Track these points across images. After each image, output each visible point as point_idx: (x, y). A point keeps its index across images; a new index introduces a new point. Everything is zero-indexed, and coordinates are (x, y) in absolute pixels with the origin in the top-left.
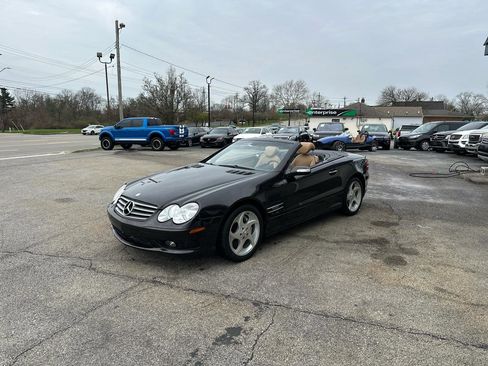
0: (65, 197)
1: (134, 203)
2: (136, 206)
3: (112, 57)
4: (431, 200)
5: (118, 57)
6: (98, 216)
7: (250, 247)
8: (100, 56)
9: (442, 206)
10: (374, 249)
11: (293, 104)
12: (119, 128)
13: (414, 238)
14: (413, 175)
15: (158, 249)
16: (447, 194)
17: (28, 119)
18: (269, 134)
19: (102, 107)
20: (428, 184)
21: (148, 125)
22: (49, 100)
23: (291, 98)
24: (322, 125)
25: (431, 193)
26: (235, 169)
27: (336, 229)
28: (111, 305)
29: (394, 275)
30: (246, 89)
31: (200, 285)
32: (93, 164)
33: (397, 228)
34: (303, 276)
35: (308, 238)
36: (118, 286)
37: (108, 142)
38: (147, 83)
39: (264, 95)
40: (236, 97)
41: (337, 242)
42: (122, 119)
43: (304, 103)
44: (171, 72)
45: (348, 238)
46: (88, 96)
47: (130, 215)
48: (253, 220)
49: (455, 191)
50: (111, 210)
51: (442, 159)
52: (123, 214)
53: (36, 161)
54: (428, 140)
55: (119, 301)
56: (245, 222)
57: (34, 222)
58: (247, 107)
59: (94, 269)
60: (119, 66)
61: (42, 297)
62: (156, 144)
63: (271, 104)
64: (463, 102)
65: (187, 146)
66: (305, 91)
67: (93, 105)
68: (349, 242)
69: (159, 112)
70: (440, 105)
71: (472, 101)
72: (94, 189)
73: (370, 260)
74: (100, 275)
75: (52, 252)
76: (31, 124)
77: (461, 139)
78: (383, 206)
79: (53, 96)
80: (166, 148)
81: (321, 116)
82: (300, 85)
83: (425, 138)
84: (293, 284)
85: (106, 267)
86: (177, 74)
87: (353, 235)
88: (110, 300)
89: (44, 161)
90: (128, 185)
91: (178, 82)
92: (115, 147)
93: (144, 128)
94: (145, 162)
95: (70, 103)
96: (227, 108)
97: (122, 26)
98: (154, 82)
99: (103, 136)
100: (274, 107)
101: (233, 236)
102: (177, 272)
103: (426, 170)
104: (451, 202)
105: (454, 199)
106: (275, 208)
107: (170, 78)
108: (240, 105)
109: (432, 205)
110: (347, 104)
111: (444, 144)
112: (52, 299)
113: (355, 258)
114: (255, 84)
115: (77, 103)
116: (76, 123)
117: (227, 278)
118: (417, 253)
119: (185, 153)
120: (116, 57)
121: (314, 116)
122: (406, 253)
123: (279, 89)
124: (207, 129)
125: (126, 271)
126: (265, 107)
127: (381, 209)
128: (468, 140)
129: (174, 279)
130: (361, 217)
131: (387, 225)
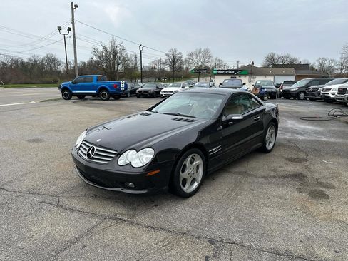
0: (34, 138)
1: (96, 148)
2: (98, 150)
3: (69, 30)
4: (324, 139)
5: (74, 30)
6: (62, 155)
7: (196, 185)
8: (60, 29)
9: (335, 144)
10: (297, 183)
11: (201, 66)
12: (75, 83)
13: (325, 173)
14: (302, 118)
15: (119, 189)
16: (334, 134)
17: (7, 77)
18: (187, 87)
19: (62, 68)
20: (316, 126)
21: (97, 81)
22: (22, 63)
23: (200, 62)
24: (227, 81)
25: (322, 133)
26: (179, 116)
27: (259, 165)
28: (79, 244)
29: (322, 208)
30: (167, 55)
31: (157, 222)
32: (57, 111)
33: (307, 163)
34: (246, 212)
35: (240, 173)
36: (84, 223)
37: (67, 94)
38: (96, 50)
39: (180, 59)
40: (160, 61)
41: (263, 177)
42: (77, 77)
43: (209, 65)
44: (113, 42)
45: (272, 174)
46: (51, 60)
47: (93, 158)
48: (198, 161)
49: (340, 131)
50: (75, 153)
51: (318, 106)
52: (86, 157)
53: (13, 108)
54: (304, 92)
55: (86, 241)
56: (192, 163)
57: (9, 160)
58: (168, 68)
59: (62, 206)
60: (74, 37)
61: (15, 237)
62: (104, 95)
63: (185, 66)
64: (321, 65)
65: (127, 97)
66: (210, 57)
67: (55, 66)
68: (274, 177)
69: (104, 71)
70: (306, 66)
71: (327, 64)
72: (59, 131)
73: (296, 194)
74: (67, 212)
75: (24, 189)
76: (10, 81)
77: (331, 91)
78: (290, 144)
79: (25, 60)
80: (111, 98)
81: (223, 74)
82: (206, 52)
83: (302, 91)
84: (240, 220)
85: (72, 203)
86: (117, 43)
87: (275, 171)
88: (78, 239)
89: (19, 108)
90: (89, 130)
91: (118, 49)
92: (73, 98)
93: (95, 83)
94: (96, 109)
95: (38, 65)
96: (153, 69)
97: (76, 6)
98: (101, 49)
99: (64, 90)
100: (187, 68)
101: (183, 175)
102: (135, 209)
103: (310, 115)
104: (341, 140)
105: (343, 138)
106: (215, 150)
107: (112, 46)
108: (163, 66)
109: (327, 143)
110: (240, 66)
111: (317, 95)
112: (24, 239)
113: (284, 192)
114: (174, 51)
115: (43, 65)
116: (43, 79)
117: (179, 214)
118: (333, 187)
119: (125, 102)
120: (72, 30)
121: (218, 74)
122: (325, 187)
123: (191, 55)
124: (141, 84)
125: (90, 208)
126: (180, 68)
127: (289, 147)
128: (336, 92)
129: (133, 216)
130: (276, 154)
131: (299, 161)
